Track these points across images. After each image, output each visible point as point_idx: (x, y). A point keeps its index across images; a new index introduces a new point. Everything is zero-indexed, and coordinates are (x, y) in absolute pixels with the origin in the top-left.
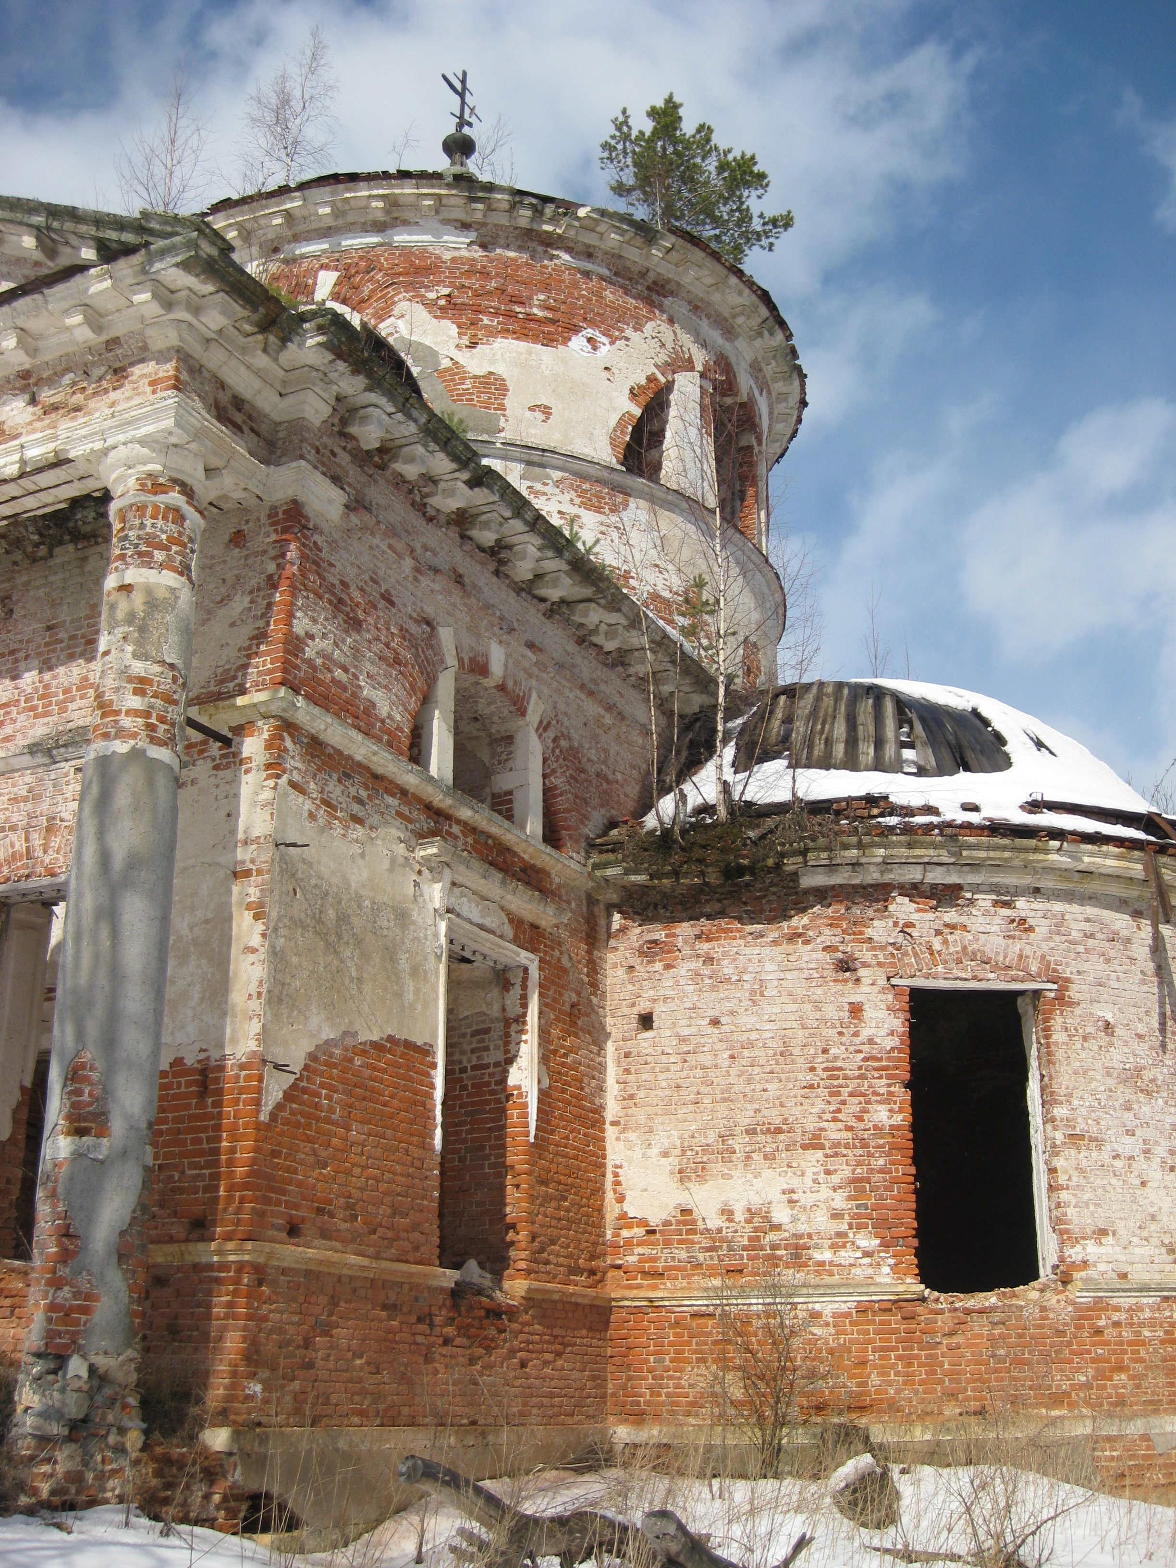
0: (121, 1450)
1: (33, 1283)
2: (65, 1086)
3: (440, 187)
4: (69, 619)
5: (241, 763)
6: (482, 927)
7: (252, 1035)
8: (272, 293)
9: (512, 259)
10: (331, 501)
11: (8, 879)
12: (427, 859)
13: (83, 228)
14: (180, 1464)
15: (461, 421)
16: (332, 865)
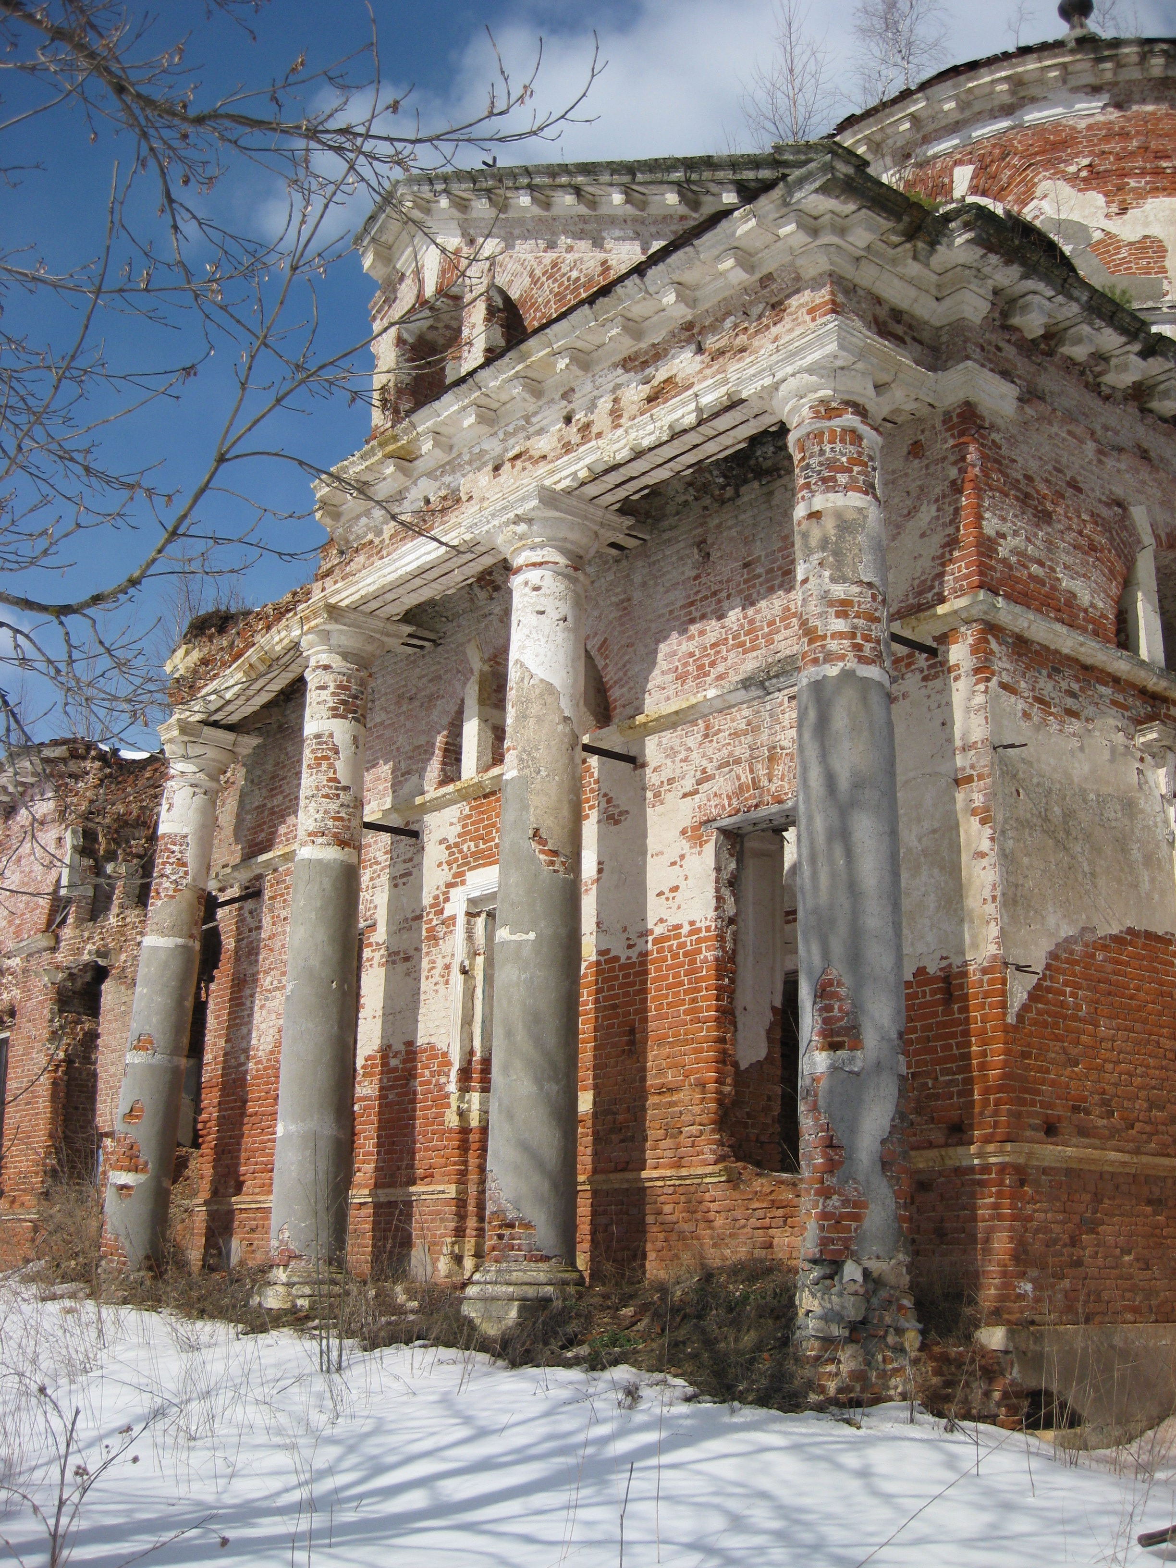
0: (900, 1350)
1: (803, 1193)
2: (815, 1003)
3: (1063, 55)
4: (763, 553)
5: (949, 671)
7: (990, 939)
8: (914, 199)
9: (1153, 113)
10: (1002, 397)
11: (738, 811)
12: (1147, 745)
13: (721, 175)
14: (959, 1363)
15: (1124, 292)
16: (1053, 762)
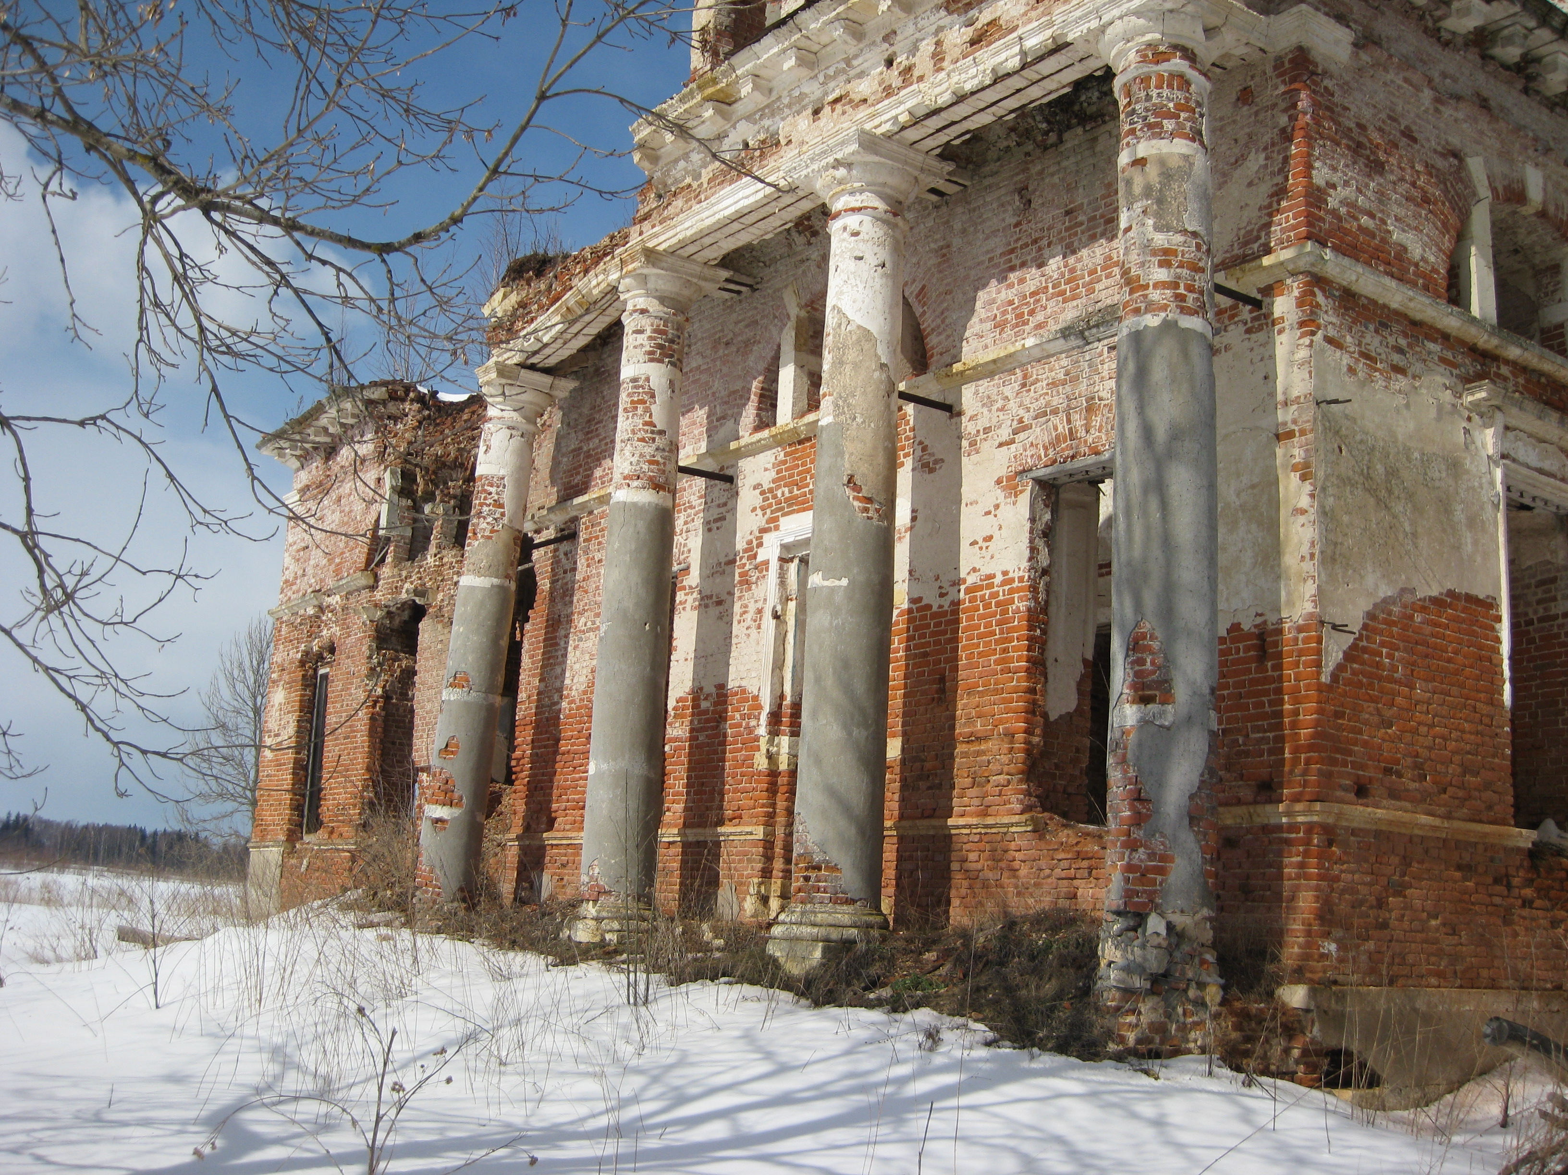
0: (1201, 1004)
1: (1109, 845)
2: (1127, 656)
4: (1086, 201)
5: (1273, 324)
6: (1541, 471)
7: (1307, 596)
10: (1337, 42)
11: (1054, 461)
12: (1476, 405)
14: (1259, 1019)
16: (1376, 418)
